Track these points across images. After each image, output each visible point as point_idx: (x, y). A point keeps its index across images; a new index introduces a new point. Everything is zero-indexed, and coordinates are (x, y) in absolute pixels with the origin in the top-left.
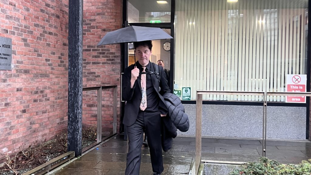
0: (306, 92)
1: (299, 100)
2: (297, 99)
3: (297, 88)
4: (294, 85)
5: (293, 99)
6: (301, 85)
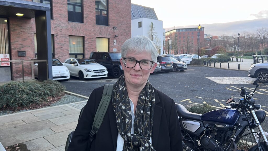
0: (9, 60)
1: (7, 64)
2: (6, 64)
3: (5, 59)
4: (4, 59)
5: (4, 64)
6: (7, 59)
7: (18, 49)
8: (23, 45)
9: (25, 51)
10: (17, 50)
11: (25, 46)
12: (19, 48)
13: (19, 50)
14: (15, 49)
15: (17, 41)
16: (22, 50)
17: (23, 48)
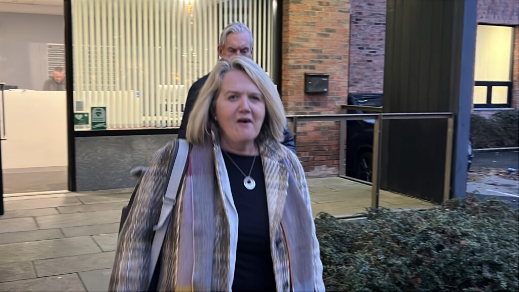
7: (305, 67)
8: (321, 52)
9: (327, 77)
10: (303, 71)
11: (326, 57)
12: (310, 64)
13: (308, 71)
14: (299, 67)
15: (306, 40)
16: (317, 72)
17: (321, 62)
